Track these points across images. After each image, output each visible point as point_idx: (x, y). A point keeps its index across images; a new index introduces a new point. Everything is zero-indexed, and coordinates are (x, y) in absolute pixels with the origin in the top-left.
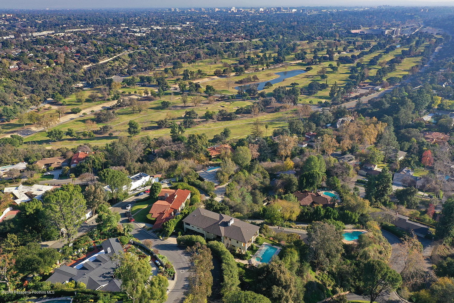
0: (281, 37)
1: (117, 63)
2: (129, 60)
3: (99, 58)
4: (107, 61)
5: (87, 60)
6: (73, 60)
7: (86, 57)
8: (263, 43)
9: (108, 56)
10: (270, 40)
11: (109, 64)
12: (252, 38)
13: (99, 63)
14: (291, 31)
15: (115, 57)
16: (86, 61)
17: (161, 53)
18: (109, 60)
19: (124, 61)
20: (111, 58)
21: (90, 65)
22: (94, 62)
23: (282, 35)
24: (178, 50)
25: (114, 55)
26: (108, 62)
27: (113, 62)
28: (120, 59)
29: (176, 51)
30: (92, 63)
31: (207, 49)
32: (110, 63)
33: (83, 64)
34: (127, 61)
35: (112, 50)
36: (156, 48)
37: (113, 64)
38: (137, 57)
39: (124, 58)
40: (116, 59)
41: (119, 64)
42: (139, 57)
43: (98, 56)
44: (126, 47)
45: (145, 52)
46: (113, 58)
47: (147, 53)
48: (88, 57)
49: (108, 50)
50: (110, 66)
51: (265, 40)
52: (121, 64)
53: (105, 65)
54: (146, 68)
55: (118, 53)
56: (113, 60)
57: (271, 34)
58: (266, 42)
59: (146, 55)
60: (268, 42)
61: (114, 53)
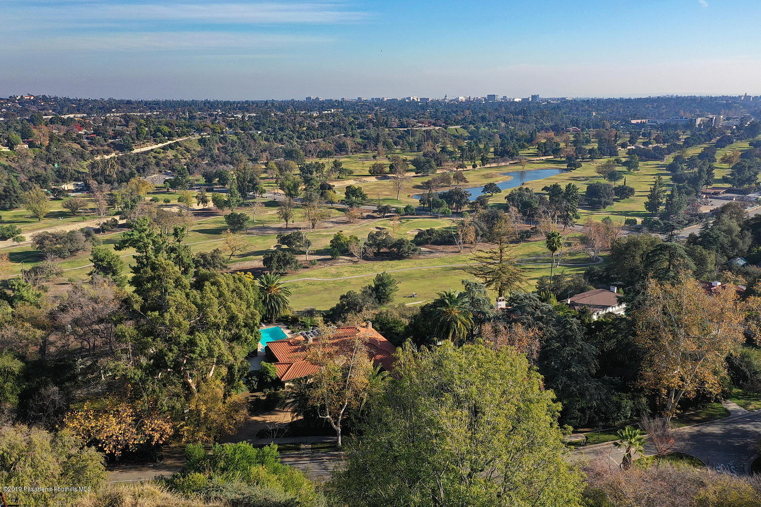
0: (503, 124)
1: (170, 154)
2: (199, 149)
3: (134, 143)
4: (150, 148)
5: (108, 145)
6: (78, 143)
7: (106, 141)
8: (470, 133)
9: (155, 141)
10: (482, 129)
11: (154, 154)
12: (447, 124)
13: (133, 152)
14: (520, 117)
15: (169, 142)
16: (106, 148)
17: (267, 140)
18: (155, 147)
19: (188, 150)
20: (160, 145)
21: (113, 155)
22: (122, 151)
23: (504, 121)
24: (303, 136)
25: (169, 140)
26: (152, 150)
27: (162, 151)
28: (178, 147)
29: (298, 138)
30: (118, 152)
31: (361, 138)
32: (155, 152)
33: (98, 152)
34: (193, 152)
35: (166, 129)
36: (259, 132)
37: (162, 155)
38: (217, 146)
39: (188, 146)
40: (170, 146)
41: (175, 156)
42: (221, 145)
43: (132, 139)
44: (199, 131)
45: (235, 138)
46: (165, 144)
47: (238, 138)
48: (110, 141)
49: (159, 130)
50: (155, 157)
51: (472, 127)
52: (180, 156)
53: (144, 155)
54: (227, 162)
55: (179, 136)
56: (164, 148)
57: (483, 119)
58: (475, 131)
59: (236, 142)
60: (480, 131)
61: (170, 136)
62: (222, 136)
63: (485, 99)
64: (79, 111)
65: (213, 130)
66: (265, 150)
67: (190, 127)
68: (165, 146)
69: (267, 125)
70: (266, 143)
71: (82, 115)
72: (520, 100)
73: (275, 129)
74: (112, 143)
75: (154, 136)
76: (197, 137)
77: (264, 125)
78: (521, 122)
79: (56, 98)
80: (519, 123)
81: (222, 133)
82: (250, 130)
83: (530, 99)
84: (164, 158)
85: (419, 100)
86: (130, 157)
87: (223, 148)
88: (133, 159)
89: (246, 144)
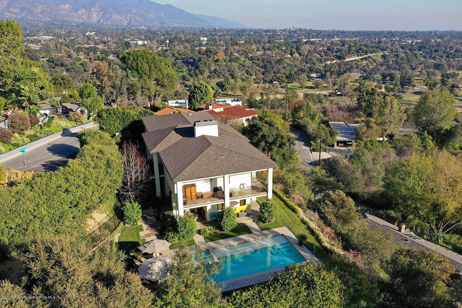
1: (365, 62)
2: (381, 61)
3: (346, 55)
4: (354, 59)
5: (334, 56)
6: (319, 54)
7: (333, 54)
9: (358, 55)
11: (356, 62)
13: (345, 60)
15: (365, 56)
16: (332, 57)
17: (425, 57)
18: (357, 58)
19: (374, 61)
20: (360, 57)
21: (335, 61)
22: (340, 59)
24: (451, 56)
25: (365, 55)
26: (355, 60)
27: (360, 60)
28: (370, 59)
29: (447, 57)
30: (338, 60)
33: (328, 60)
34: (377, 62)
35: (365, 49)
36: (420, 52)
37: (360, 63)
38: (392, 59)
39: (375, 58)
40: (365, 59)
41: (367, 64)
42: (394, 59)
43: (346, 53)
44: (383, 50)
45: (404, 55)
46: (363, 57)
47: (406, 56)
48: (335, 54)
49: (360, 49)
50: (356, 64)
52: (370, 64)
53: (351, 63)
54: (396, 69)
55: (371, 53)
56: (362, 59)
59: (404, 58)
61: (366, 53)
62: (396, 53)
64: (318, 38)
65: (392, 51)
66: (422, 64)
67: (378, 47)
68: (362, 58)
69: (427, 48)
70: (423, 59)
71: (319, 39)
73: (431, 50)
74: (335, 55)
75: (357, 52)
76: (382, 53)
77: (425, 48)
79: (305, 29)
81: (397, 52)
82: (415, 51)
84: (361, 65)
86: (344, 63)
87: (395, 61)
88: (345, 64)
89: (410, 59)
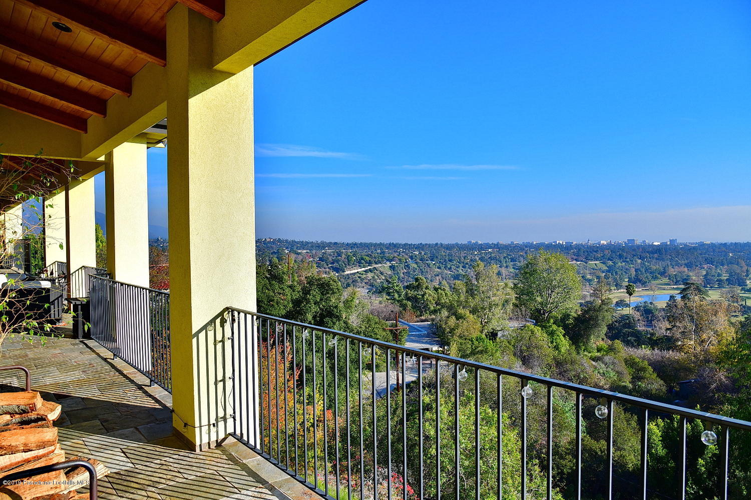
0: (639, 261)
1: (370, 275)
2: (390, 273)
3: (345, 267)
4: (356, 271)
5: (329, 268)
7: (327, 265)
8: (608, 267)
9: (360, 266)
10: (620, 264)
11: (359, 275)
12: (587, 259)
13: (346, 273)
14: (656, 256)
15: (369, 267)
16: (328, 270)
17: (439, 268)
18: (359, 270)
19: (382, 273)
20: (363, 269)
22: (338, 272)
23: (640, 259)
24: (467, 266)
26: (358, 272)
27: (364, 273)
28: (375, 271)
29: (463, 267)
30: (335, 273)
31: (513, 268)
32: (360, 274)
34: (385, 275)
35: (368, 258)
36: (433, 262)
37: (364, 276)
38: (402, 271)
39: (382, 270)
40: (370, 270)
41: (373, 277)
42: (405, 271)
43: (345, 264)
44: (390, 261)
45: (416, 266)
46: (367, 268)
47: (418, 266)
48: (330, 265)
49: (362, 259)
50: (359, 277)
51: (610, 263)
52: (376, 277)
53: (352, 276)
55: (376, 263)
56: (366, 271)
57: (620, 256)
58: (612, 266)
59: (416, 269)
60: (617, 266)
61: (370, 263)
62: (406, 264)
63: (625, 243)
64: (304, 249)
65: (400, 260)
66: (438, 275)
67: (382, 259)
68: (366, 270)
69: (439, 257)
70: (439, 270)
71: (306, 251)
72: (659, 243)
73: (445, 260)
74: (331, 267)
75: (360, 263)
76: (388, 264)
77: (437, 257)
78: (656, 259)
79: (287, 240)
80: (654, 260)
81: (406, 262)
82: (427, 260)
83: (669, 243)
84: (366, 278)
85: (564, 243)
86: (344, 276)
87: (406, 273)
88: (345, 278)
89: (423, 270)
